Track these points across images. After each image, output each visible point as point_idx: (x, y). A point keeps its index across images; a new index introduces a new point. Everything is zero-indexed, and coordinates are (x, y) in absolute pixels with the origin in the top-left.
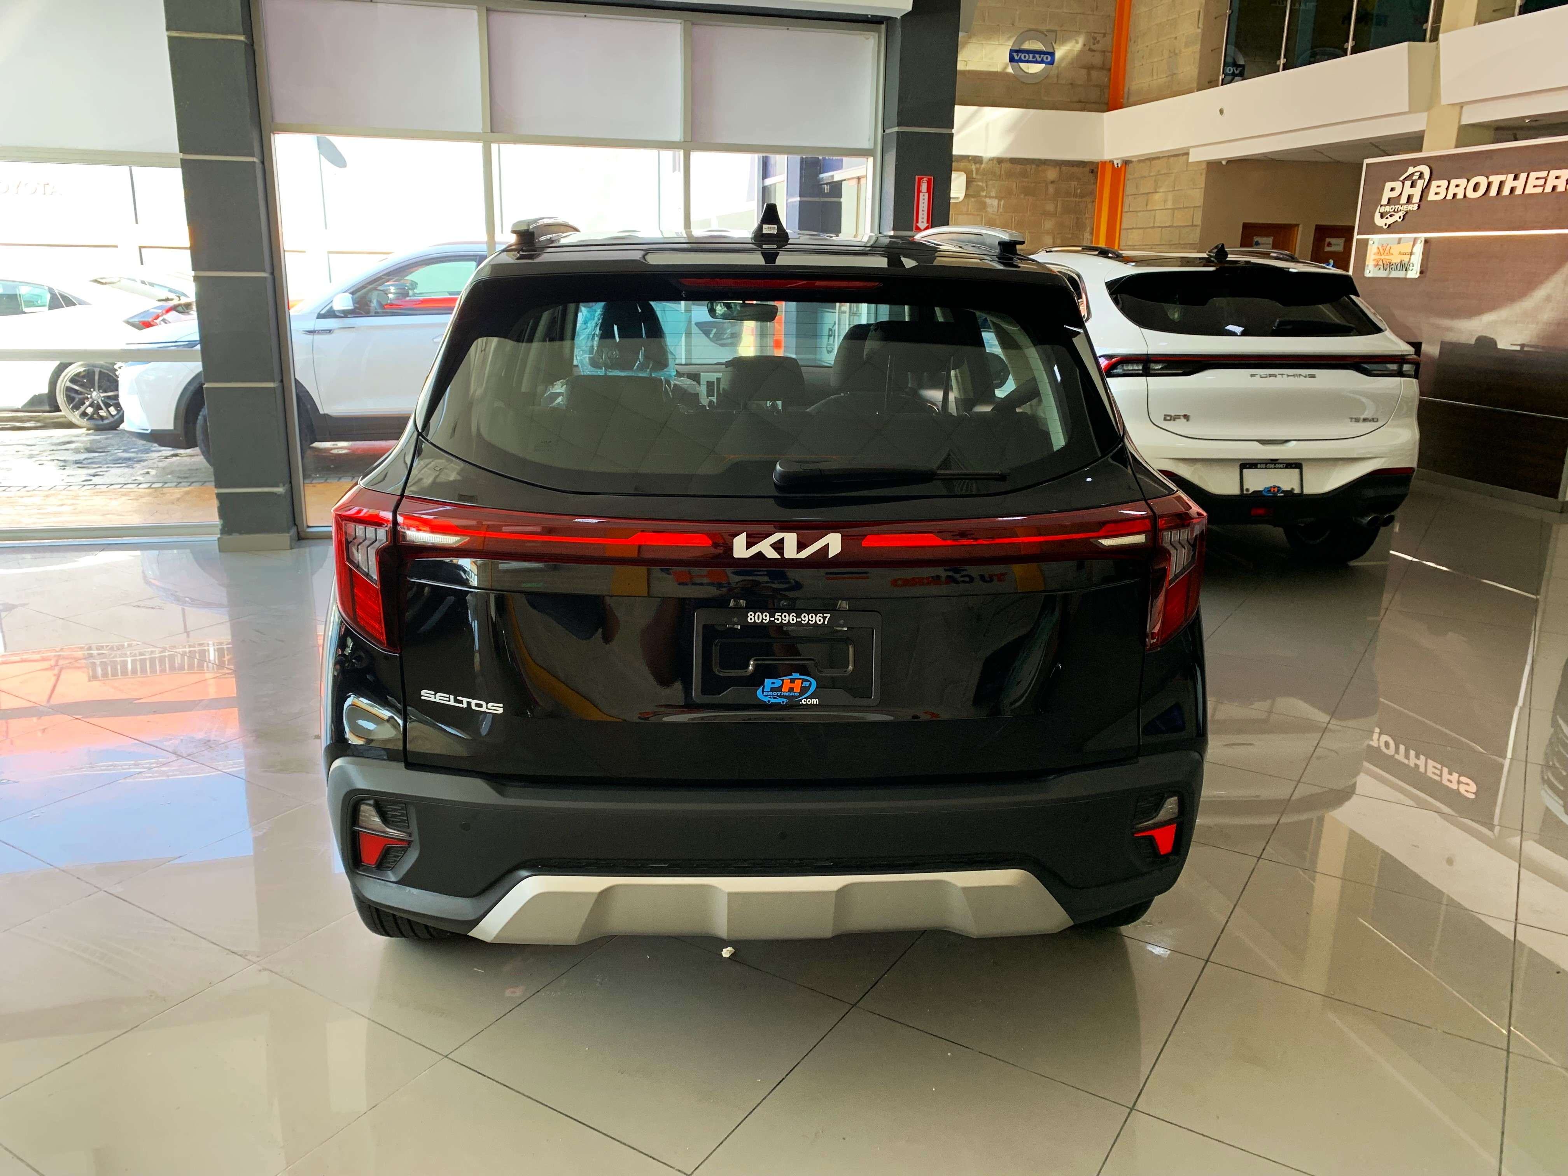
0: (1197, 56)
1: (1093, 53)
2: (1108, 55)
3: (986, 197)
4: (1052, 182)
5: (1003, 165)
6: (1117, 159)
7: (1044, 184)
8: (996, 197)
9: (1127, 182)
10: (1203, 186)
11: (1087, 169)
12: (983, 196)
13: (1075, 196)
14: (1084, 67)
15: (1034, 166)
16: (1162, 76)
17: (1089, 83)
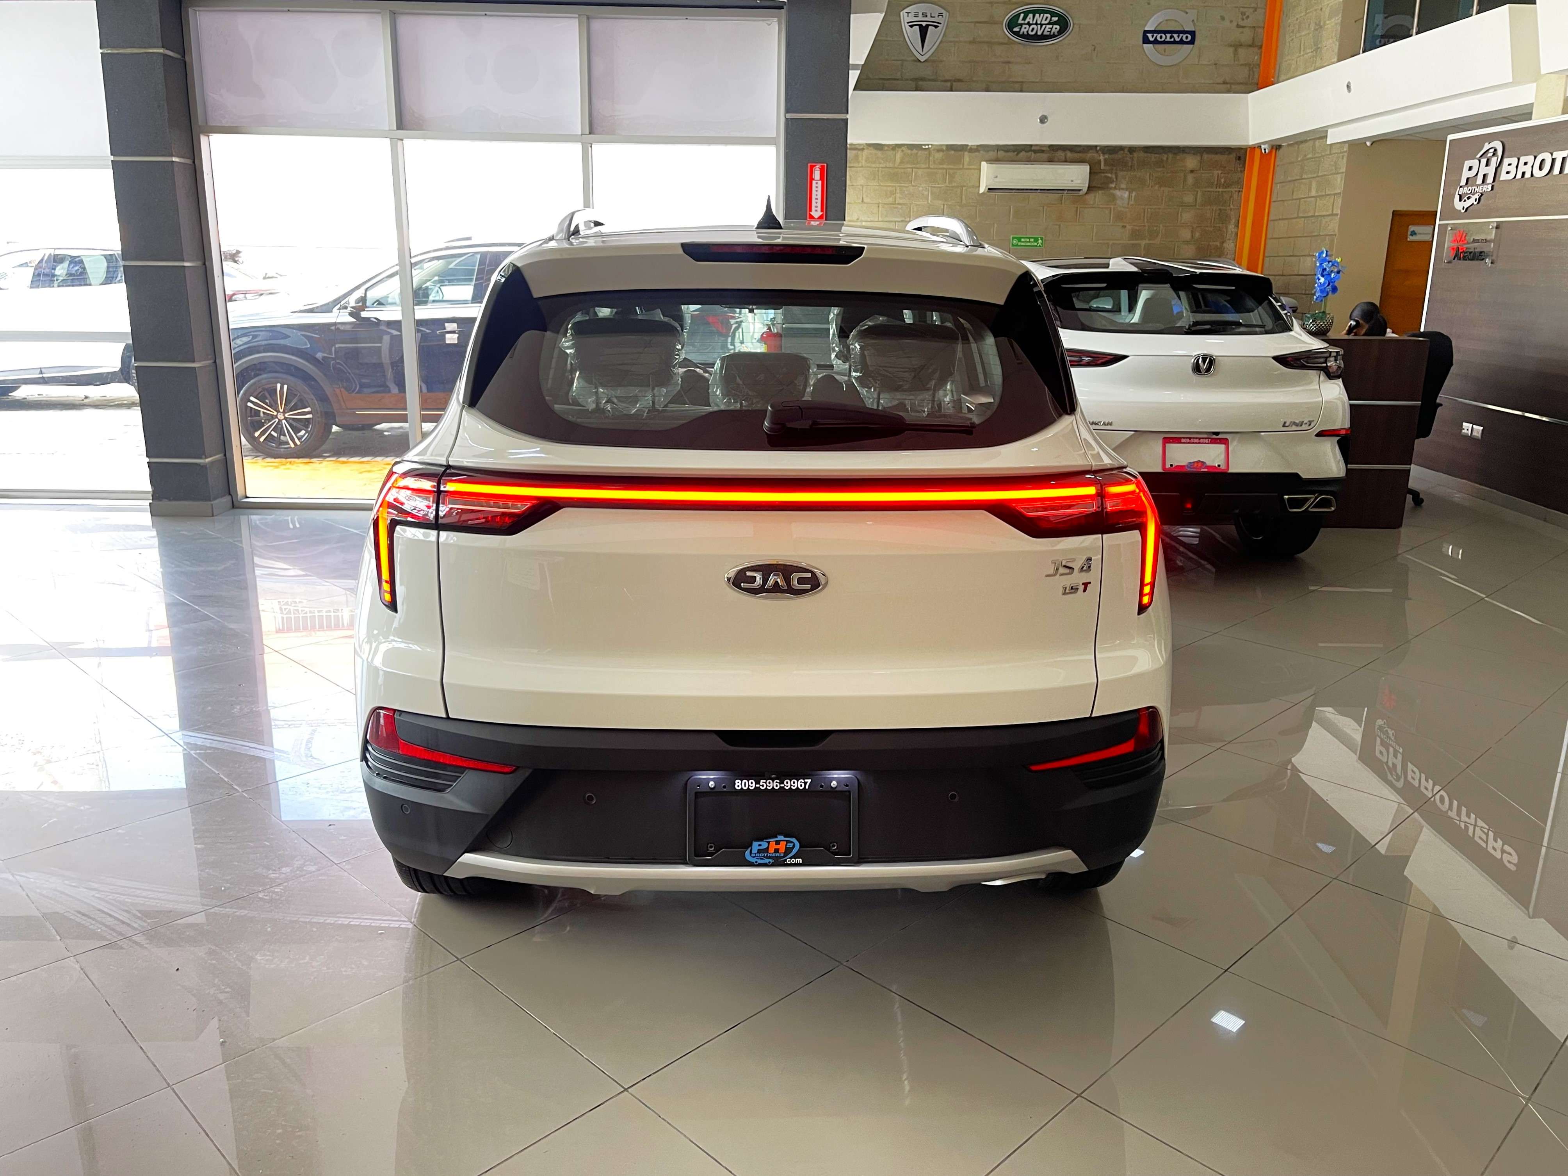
0: (1339, 29)
1: (1241, 30)
2: (1260, 30)
3: (1115, 188)
4: (1192, 171)
5: (1135, 155)
6: (1264, 143)
7: (1182, 174)
8: (1126, 189)
9: (1277, 169)
10: (1344, 170)
11: (1233, 156)
12: (1111, 188)
13: (1219, 185)
14: (1231, 46)
15: (1171, 156)
16: (1308, 51)
17: (1236, 62)
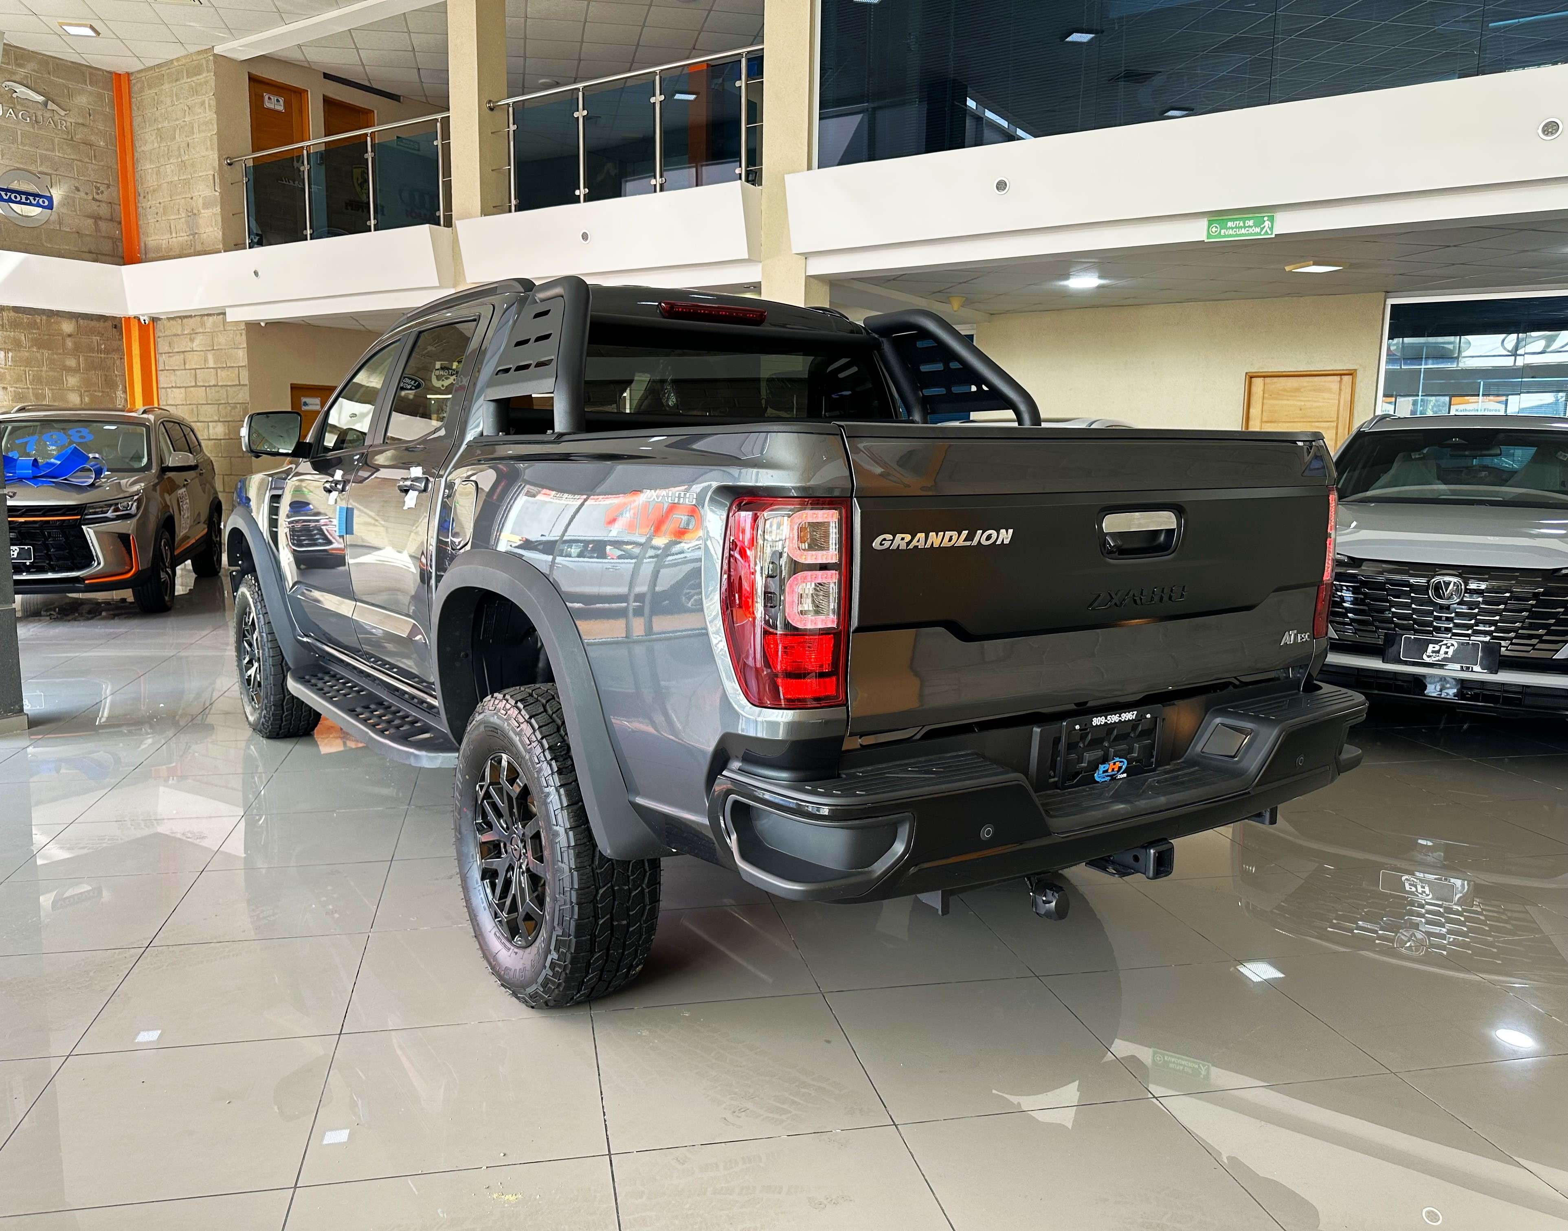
0: (219, 219)
1: (98, 203)
2: (116, 207)
4: (70, 336)
6: (143, 315)
7: (60, 338)
9: (159, 340)
10: (245, 345)
11: (109, 324)
13: (100, 351)
15: (44, 317)
16: (183, 235)
17: (99, 234)
